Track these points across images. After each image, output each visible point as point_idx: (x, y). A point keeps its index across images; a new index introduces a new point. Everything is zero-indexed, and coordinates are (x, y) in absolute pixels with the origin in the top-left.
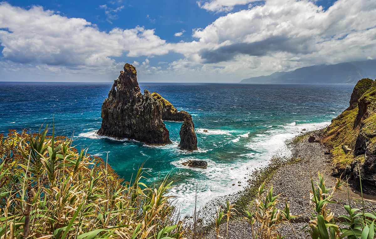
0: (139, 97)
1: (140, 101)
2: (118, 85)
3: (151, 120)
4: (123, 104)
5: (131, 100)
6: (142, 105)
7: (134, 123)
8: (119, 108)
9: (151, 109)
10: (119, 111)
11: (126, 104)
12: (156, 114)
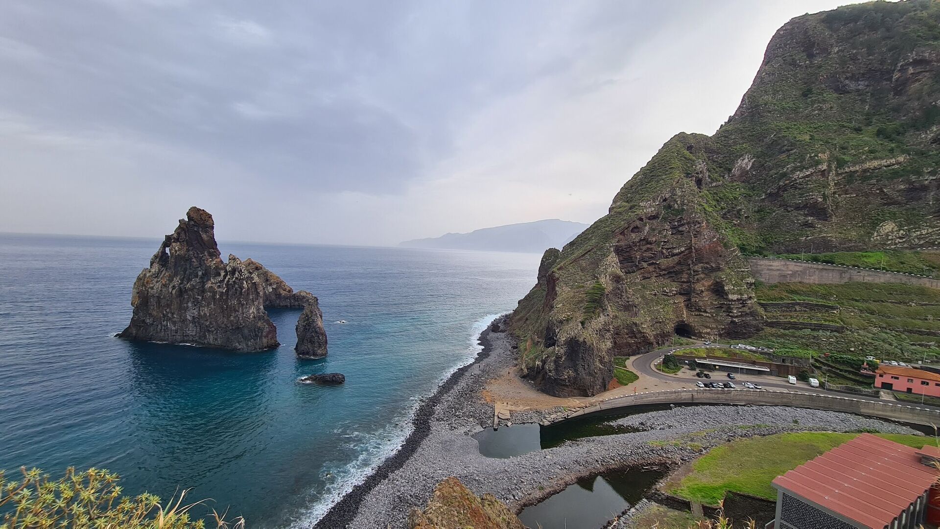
0: (217, 268)
1: (220, 275)
2: (174, 244)
3: (241, 308)
4: (182, 280)
5: (200, 273)
6: (223, 280)
7: (205, 314)
8: (174, 287)
9: (241, 288)
10: (174, 292)
11: (189, 280)
12: (251, 297)
